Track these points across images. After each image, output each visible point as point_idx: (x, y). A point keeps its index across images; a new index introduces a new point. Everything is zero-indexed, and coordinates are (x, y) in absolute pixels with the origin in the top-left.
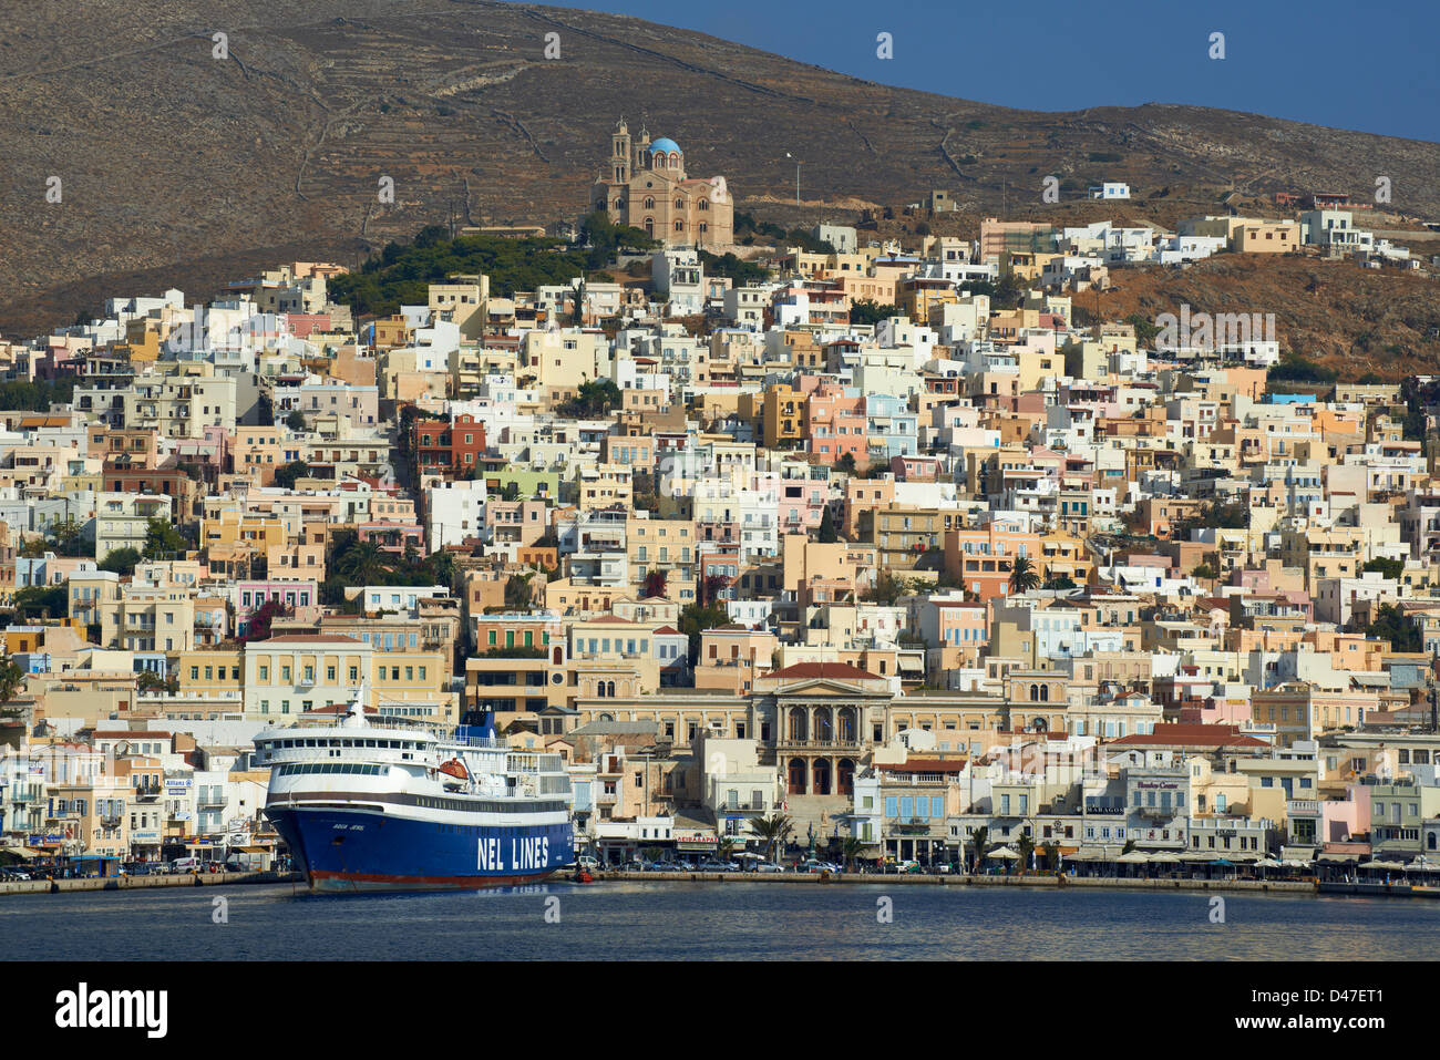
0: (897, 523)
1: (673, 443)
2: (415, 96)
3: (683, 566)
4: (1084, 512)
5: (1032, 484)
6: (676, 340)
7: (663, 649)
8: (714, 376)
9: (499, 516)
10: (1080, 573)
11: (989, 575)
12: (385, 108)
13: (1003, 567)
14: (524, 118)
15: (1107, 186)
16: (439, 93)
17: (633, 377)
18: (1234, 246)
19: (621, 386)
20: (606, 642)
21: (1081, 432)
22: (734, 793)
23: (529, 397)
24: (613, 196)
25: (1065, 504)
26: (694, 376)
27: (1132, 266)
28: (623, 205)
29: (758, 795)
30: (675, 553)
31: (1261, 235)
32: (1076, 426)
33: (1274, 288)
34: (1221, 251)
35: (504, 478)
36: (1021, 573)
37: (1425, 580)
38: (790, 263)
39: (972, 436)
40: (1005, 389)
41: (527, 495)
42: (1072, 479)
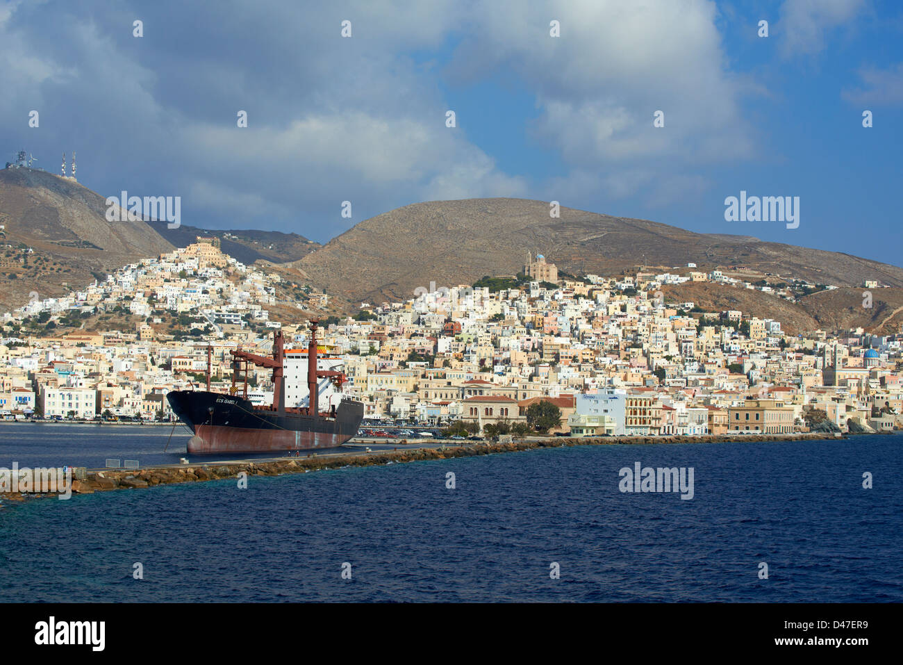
0: (549, 347)
1: (506, 328)
2: (576, 241)
3: (490, 358)
4: (603, 344)
5: (591, 338)
6: (524, 304)
9: (453, 346)
10: (592, 359)
11: (566, 359)
12: (568, 244)
13: (570, 357)
14: (602, 246)
15: (689, 264)
16: (582, 240)
17: (509, 312)
18: (691, 279)
19: (505, 314)
20: (454, 375)
22: (395, 409)
23: (480, 317)
24: (527, 268)
25: (598, 343)
26: (527, 312)
27: (666, 284)
28: (529, 271)
29: (400, 409)
30: (488, 354)
31: (697, 277)
32: (612, 324)
33: (697, 290)
34: (688, 281)
35: (460, 336)
36: (575, 359)
37: (678, 360)
38: (564, 284)
39: (584, 326)
40: (600, 315)
41: (465, 340)
42: (604, 337)
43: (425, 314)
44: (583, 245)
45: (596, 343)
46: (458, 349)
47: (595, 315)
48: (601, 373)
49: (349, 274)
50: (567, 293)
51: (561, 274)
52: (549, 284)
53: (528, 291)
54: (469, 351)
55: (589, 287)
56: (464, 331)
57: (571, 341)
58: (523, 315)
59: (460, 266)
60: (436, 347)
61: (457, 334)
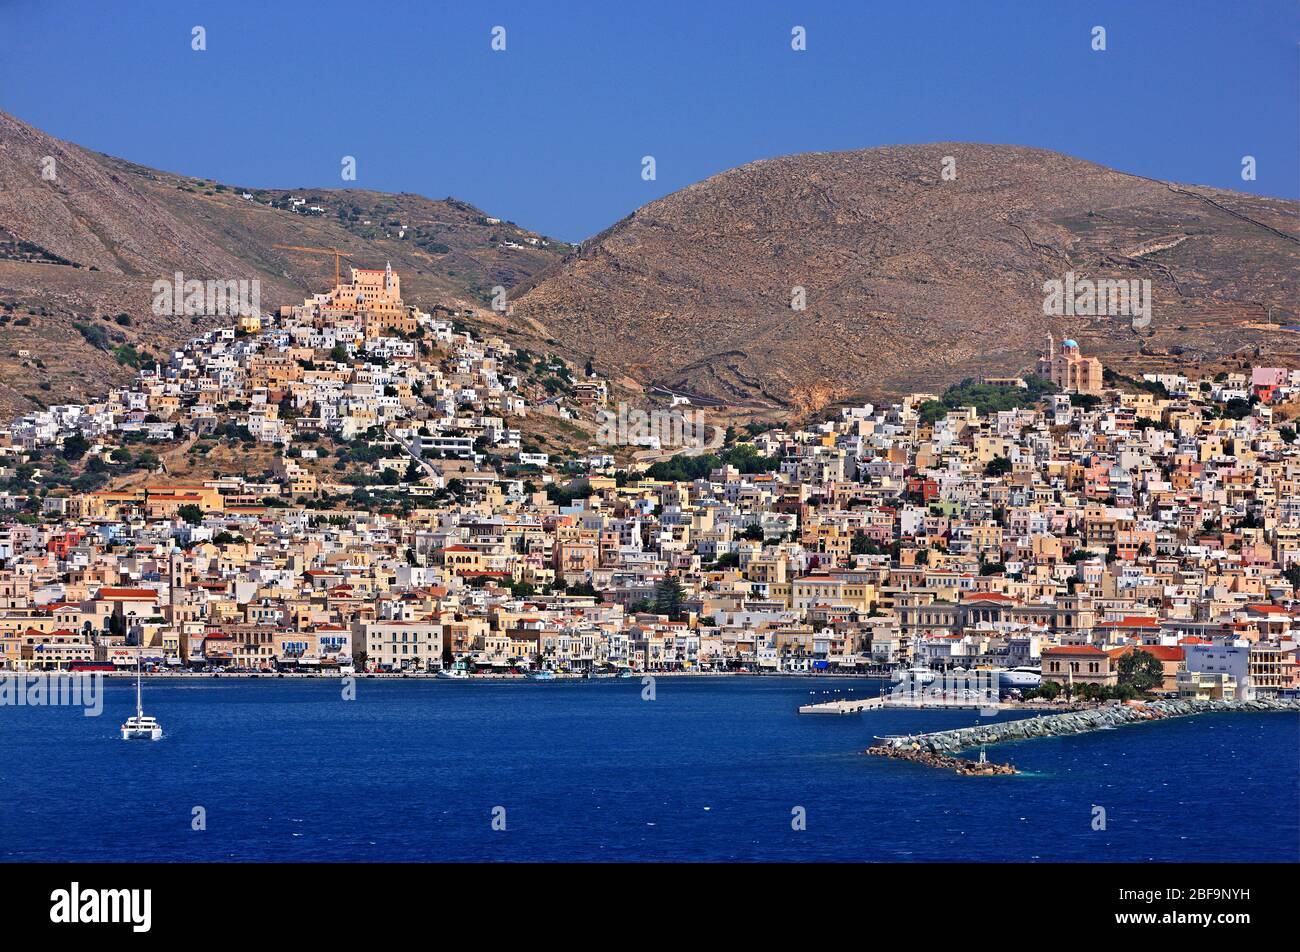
1: (1017, 490)
2: (1119, 257)
3: (996, 547)
4: (1192, 520)
5: (1170, 508)
6: (1045, 439)
8: (1060, 455)
9: (928, 523)
10: (1174, 549)
11: (1129, 550)
13: (1136, 546)
14: (1175, 269)
16: (1132, 256)
17: (1018, 457)
19: (1013, 461)
20: (940, 580)
21: (1211, 483)
24: (1045, 367)
25: (1183, 517)
26: (1051, 455)
28: (1049, 371)
30: (991, 541)
32: (1208, 480)
35: (938, 506)
36: (1144, 549)
38: (1116, 399)
39: (1157, 485)
40: (1185, 462)
41: (948, 511)
42: (1193, 505)
43: (868, 461)
45: (1180, 518)
46: (936, 530)
47: (1177, 463)
48: (1192, 577)
49: (631, 326)
50: (1123, 418)
51: (1109, 376)
52: (1087, 397)
53: (1050, 414)
54: (956, 534)
55: (1164, 404)
56: (944, 495)
57: (1135, 514)
58: (1044, 461)
60: (897, 528)
61: (933, 501)
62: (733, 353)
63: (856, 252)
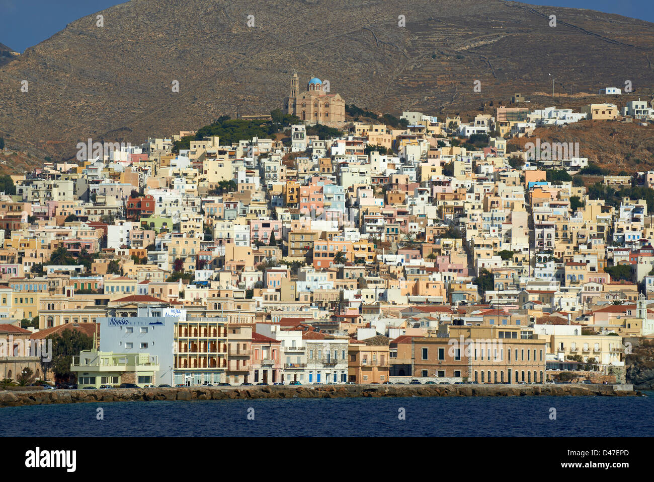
0: (298, 238)
1: (232, 206)
3: (192, 256)
4: (397, 232)
5: (376, 221)
7: (141, 290)
8: (288, 177)
9: (134, 236)
10: (371, 257)
11: (324, 258)
12: (434, 57)
15: (607, 89)
16: (460, 49)
17: (244, 178)
20: (118, 287)
21: (423, 199)
23: (193, 187)
24: (291, 102)
25: (388, 229)
28: (294, 106)
30: (189, 251)
31: (600, 112)
32: (420, 196)
34: (583, 119)
35: (149, 221)
36: (339, 257)
37: (524, 259)
38: (352, 129)
39: (370, 202)
40: (402, 181)
41: (158, 227)
42: (400, 219)
43: (97, 182)
44: (459, 57)
45: (385, 230)
46: (141, 243)
47: (394, 182)
48: (376, 282)
50: (354, 144)
52: (325, 129)
53: (288, 142)
54: (159, 246)
55: (397, 133)
56: (158, 210)
57: (341, 228)
58: (271, 182)
59: (241, 97)
60: (104, 241)
61: (146, 216)
62: (122, 129)
63: (244, 54)
